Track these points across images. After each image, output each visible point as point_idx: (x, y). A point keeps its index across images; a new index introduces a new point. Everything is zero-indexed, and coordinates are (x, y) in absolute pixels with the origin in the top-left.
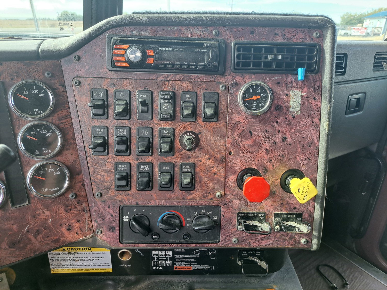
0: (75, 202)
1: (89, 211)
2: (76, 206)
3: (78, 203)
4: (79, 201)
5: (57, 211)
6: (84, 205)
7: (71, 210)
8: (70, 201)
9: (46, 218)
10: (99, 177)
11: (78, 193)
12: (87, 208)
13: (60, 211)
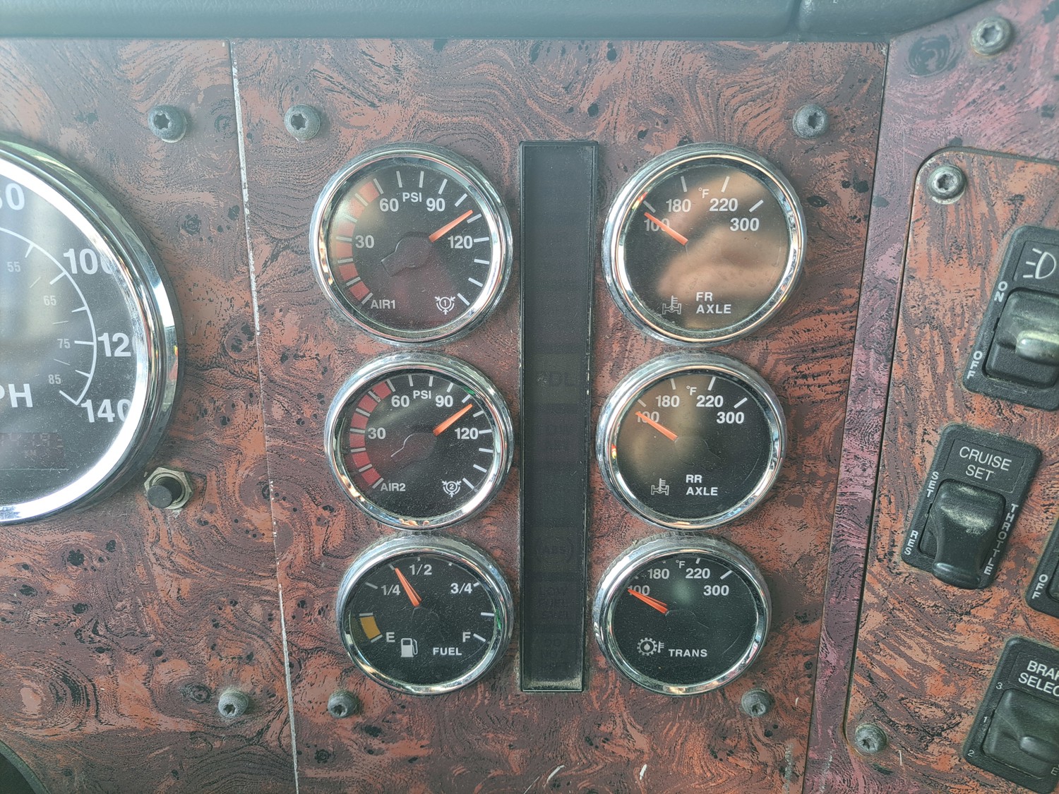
0: (757, 728)
1: (801, 778)
2: (757, 744)
3: (767, 734)
4: (776, 727)
5: (680, 742)
6: (790, 749)
7: (731, 753)
8: (738, 716)
9: (632, 756)
10: (901, 665)
11: (779, 695)
12: (798, 764)
13: (689, 745)
